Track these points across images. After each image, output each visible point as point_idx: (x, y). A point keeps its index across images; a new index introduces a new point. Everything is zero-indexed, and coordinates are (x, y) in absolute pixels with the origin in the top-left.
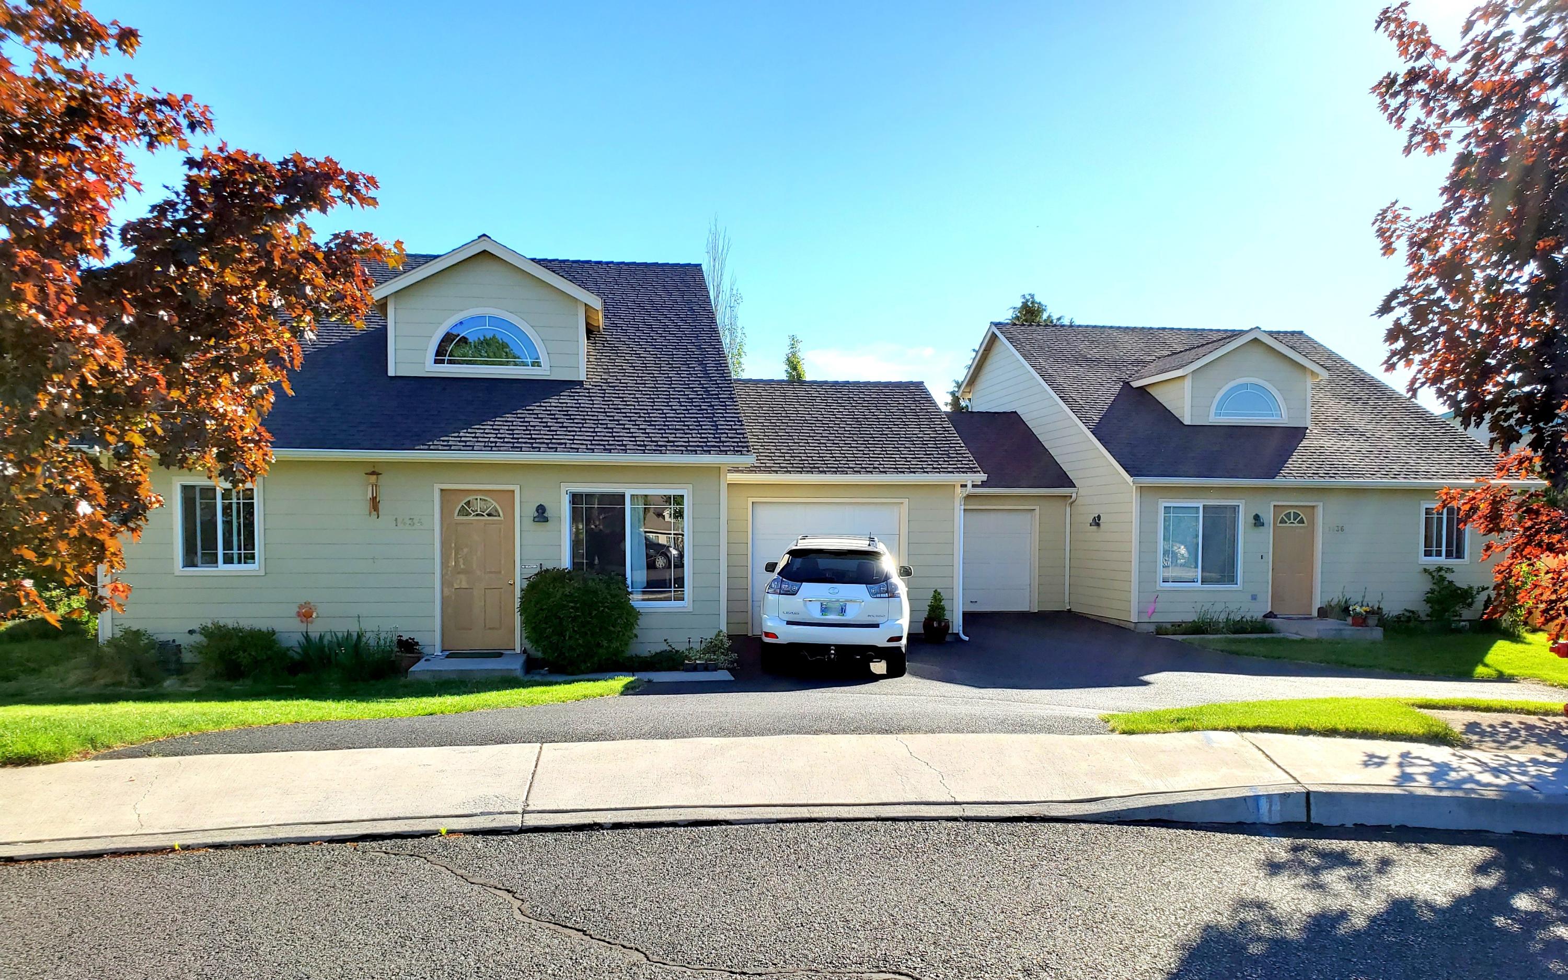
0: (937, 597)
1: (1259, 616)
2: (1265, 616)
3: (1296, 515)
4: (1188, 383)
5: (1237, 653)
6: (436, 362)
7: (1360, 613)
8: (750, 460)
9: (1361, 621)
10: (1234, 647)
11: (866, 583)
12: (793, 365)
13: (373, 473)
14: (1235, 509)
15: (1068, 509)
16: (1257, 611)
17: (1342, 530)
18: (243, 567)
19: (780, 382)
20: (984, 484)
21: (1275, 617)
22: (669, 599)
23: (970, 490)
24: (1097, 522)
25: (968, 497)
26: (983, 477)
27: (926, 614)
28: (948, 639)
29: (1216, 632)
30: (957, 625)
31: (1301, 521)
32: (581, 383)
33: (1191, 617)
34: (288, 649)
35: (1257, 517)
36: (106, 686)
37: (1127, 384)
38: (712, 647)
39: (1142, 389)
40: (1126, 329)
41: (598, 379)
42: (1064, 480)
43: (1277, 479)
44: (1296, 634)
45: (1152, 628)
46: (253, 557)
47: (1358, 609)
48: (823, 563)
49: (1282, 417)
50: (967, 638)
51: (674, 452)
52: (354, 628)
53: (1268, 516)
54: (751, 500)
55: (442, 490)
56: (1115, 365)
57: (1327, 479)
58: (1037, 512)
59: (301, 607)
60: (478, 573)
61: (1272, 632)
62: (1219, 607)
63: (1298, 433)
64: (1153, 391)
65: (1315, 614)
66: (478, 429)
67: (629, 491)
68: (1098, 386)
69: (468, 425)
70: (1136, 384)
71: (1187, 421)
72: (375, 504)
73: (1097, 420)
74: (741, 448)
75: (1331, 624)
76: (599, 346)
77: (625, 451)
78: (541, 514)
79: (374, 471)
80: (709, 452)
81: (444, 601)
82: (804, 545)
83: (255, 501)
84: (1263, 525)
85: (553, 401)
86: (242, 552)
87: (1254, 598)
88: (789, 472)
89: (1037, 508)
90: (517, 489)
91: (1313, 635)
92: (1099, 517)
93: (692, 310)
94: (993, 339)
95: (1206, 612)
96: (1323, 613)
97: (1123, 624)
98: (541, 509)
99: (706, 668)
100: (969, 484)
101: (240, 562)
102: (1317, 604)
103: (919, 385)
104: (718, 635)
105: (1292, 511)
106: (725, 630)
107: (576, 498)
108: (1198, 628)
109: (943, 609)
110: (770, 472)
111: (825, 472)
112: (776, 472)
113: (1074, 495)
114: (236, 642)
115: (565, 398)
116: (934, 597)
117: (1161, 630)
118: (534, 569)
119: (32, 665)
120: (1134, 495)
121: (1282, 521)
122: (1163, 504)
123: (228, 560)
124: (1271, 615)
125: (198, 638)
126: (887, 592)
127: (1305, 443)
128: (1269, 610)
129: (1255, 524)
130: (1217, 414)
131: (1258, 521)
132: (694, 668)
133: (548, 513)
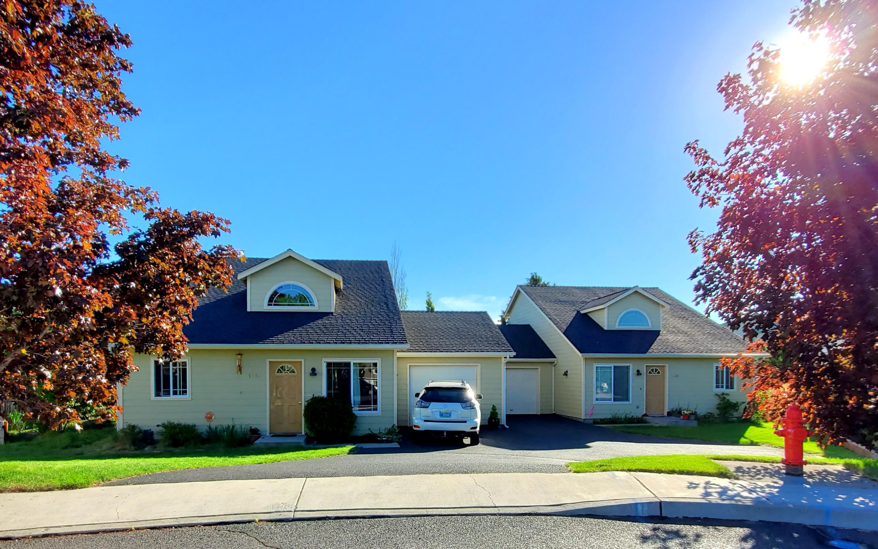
0: (494, 408)
1: (640, 416)
2: (644, 415)
3: (656, 370)
4: (606, 311)
5: (630, 433)
6: (268, 305)
7: (686, 414)
8: (407, 346)
9: (687, 418)
10: (629, 430)
11: (461, 402)
12: (429, 304)
13: (240, 354)
14: (628, 368)
15: (553, 368)
16: (639, 413)
17: (678, 376)
18: (181, 396)
19: (422, 312)
20: (515, 357)
21: (647, 416)
22: (370, 410)
23: (508, 359)
24: (566, 374)
25: (508, 363)
26: (514, 354)
27: (489, 416)
28: (499, 427)
29: (620, 423)
30: (503, 421)
31: (659, 373)
32: (332, 313)
33: (609, 416)
34: (202, 433)
35: (638, 371)
36: (119, 450)
37: (578, 312)
38: (390, 432)
39: (586, 314)
40: (578, 288)
41: (340, 311)
42: (550, 354)
43: (647, 354)
44: (657, 423)
45: (591, 422)
46: (186, 392)
47: (684, 412)
48: (441, 393)
49: (649, 327)
50: (508, 427)
51: (372, 343)
52: (231, 424)
53: (643, 370)
54: (408, 365)
55: (270, 362)
56: (573, 303)
57: (670, 354)
58: (539, 369)
59: (207, 414)
60: (286, 398)
61: (646, 423)
62: (621, 412)
63: (657, 333)
64: (590, 315)
65: (666, 414)
66: (286, 334)
67: (352, 361)
68: (565, 313)
69: (282, 333)
70: (582, 312)
71: (606, 328)
72: (240, 368)
73: (565, 328)
74: (403, 341)
75: (673, 419)
76: (341, 297)
77: (351, 343)
78: (314, 372)
79: (240, 353)
80: (388, 343)
81: (271, 411)
82: (432, 385)
83: (187, 367)
84: (641, 374)
85: (320, 321)
86: (181, 390)
87: (638, 407)
88: (426, 352)
89: (539, 367)
90: (303, 361)
91: (665, 424)
92: (567, 371)
93: (382, 280)
94: (519, 292)
95: (616, 414)
96: (669, 414)
97: (578, 420)
98: (313, 370)
99: (387, 442)
100: (508, 357)
101: (180, 394)
102: (667, 410)
103: (485, 313)
104: (393, 427)
105: (654, 368)
106: (396, 424)
107: (329, 365)
108: (613, 421)
109: (497, 413)
110: (417, 352)
111: (442, 351)
112: (420, 352)
113: (556, 362)
114: (177, 430)
115: (325, 321)
116: (493, 408)
117: (595, 422)
118: (310, 396)
120: (582, 362)
121: (650, 373)
122: (595, 365)
123: (175, 393)
124: (645, 415)
125: (161, 428)
126: (470, 406)
127: (659, 337)
128: (645, 413)
129: (638, 375)
130: (619, 325)
131: (639, 373)
132: (382, 442)
133: (317, 372)
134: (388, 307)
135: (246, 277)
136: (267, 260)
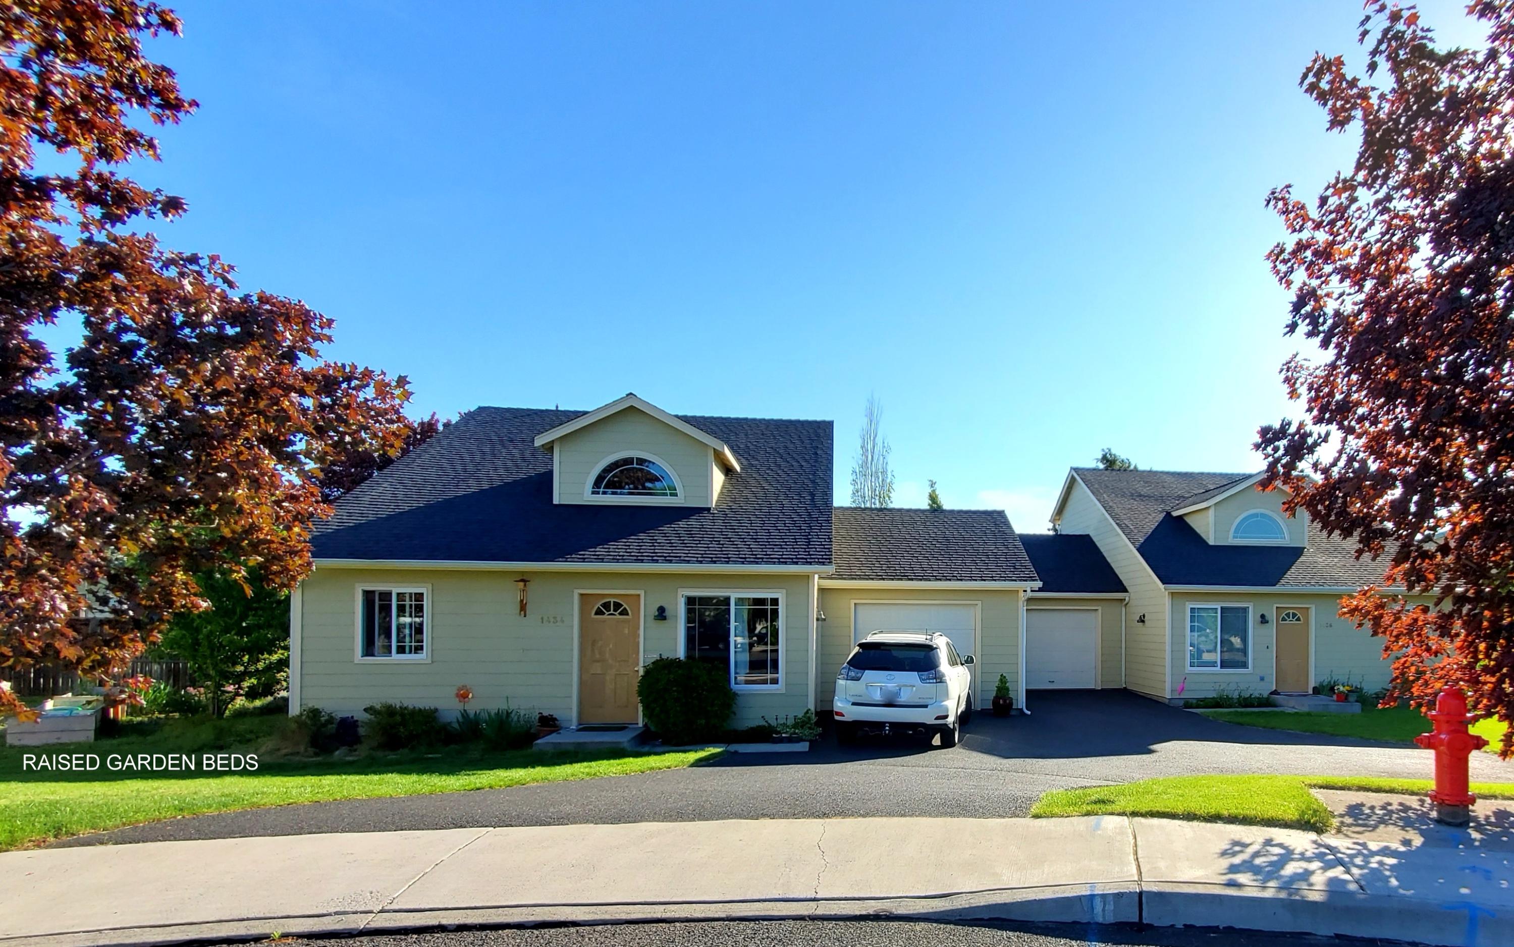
0: (1003, 680)
1: (1265, 695)
2: (1272, 693)
3: (1294, 615)
4: (1211, 512)
5: (1241, 724)
6: (593, 493)
7: (1342, 692)
8: (831, 569)
9: (1344, 698)
10: (1241, 720)
11: (918, 671)
13: (522, 580)
14: (1245, 610)
15: (1124, 609)
16: (1263, 690)
17: (1331, 626)
18: (413, 656)
20: (1040, 590)
21: (1279, 694)
22: (765, 682)
23: (1030, 594)
24: (1142, 620)
25: (1029, 600)
26: (1040, 584)
27: (994, 694)
28: (1013, 713)
29: (1230, 706)
30: (1021, 702)
31: (1298, 619)
32: (708, 509)
33: (1212, 695)
34: (450, 723)
35: (1263, 616)
36: (286, 755)
37: (1168, 514)
38: (801, 723)
39: (1180, 518)
40: (1168, 473)
41: (724, 506)
42: (1120, 587)
43: (1277, 587)
44: (1293, 707)
45: (1182, 703)
46: (421, 648)
47: (1341, 688)
48: (895, 653)
49: (1285, 541)
50: (1029, 713)
51: (767, 563)
52: (503, 706)
53: (1272, 615)
54: (853, 602)
55: (582, 595)
56: (1161, 499)
57: (1317, 587)
58: (1100, 611)
59: (459, 689)
60: (610, 661)
61: (1276, 706)
62: (1233, 686)
63: (1298, 552)
64: (1188, 520)
65: (1311, 692)
66: (612, 546)
67: (734, 595)
68: (1146, 515)
69: (605, 541)
70: (1175, 514)
71: (1211, 542)
72: (523, 607)
73: (1142, 540)
74: (825, 560)
75: (1322, 699)
76: (734, 481)
77: (727, 562)
78: (661, 614)
79: (524, 579)
80: (796, 563)
81: (582, 683)
82: (871, 639)
83: (425, 603)
84: (1267, 622)
85: (682, 524)
86: (413, 644)
87: (1262, 679)
88: (884, 579)
89: (1099, 608)
90: (642, 593)
91: (1305, 709)
92: (1144, 616)
93: (816, 454)
94: (1073, 477)
95: (1223, 690)
96: (1317, 691)
97: (1160, 700)
98: (661, 610)
99: (790, 740)
100: (1029, 590)
101: (410, 652)
102: (1312, 684)
103: (1001, 514)
104: (807, 712)
105: (1291, 611)
106: (813, 709)
107: (690, 601)
108: (1217, 703)
109: (1008, 689)
110: (867, 579)
111: (912, 580)
112: (872, 579)
113: (1127, 599)
114: (398, 718)
115: (693, 522)
116: (1001, 680)
117: (1188, 704)
118: (655, 657)
119: (248, 736)
120: (1167, 601)
121: (1284, 619)
122: (1189, 605)
123: (401, 650)
124: (1275, 693)
125: (367, 716)
126: (935, 678)
127: (1302, 559)
128: (1274, 688)
129: (1262, 622)
130: (1234, 537)
131: (1264, 620)
132: (781, 740)
133: (667, 613)
134: (813, 500)
135: (553, 441)
136: (585, 413)
